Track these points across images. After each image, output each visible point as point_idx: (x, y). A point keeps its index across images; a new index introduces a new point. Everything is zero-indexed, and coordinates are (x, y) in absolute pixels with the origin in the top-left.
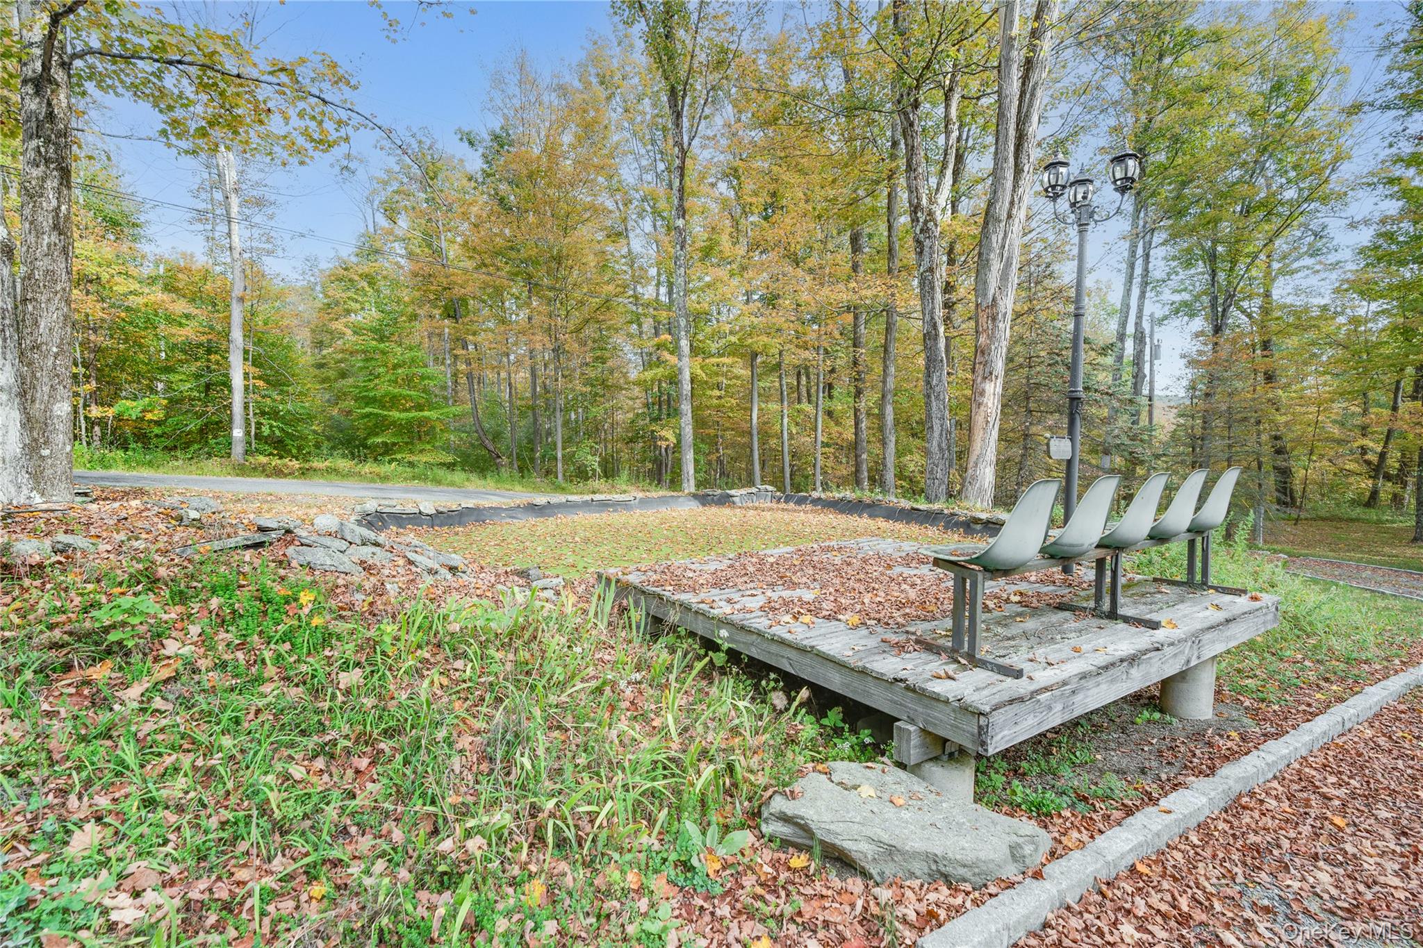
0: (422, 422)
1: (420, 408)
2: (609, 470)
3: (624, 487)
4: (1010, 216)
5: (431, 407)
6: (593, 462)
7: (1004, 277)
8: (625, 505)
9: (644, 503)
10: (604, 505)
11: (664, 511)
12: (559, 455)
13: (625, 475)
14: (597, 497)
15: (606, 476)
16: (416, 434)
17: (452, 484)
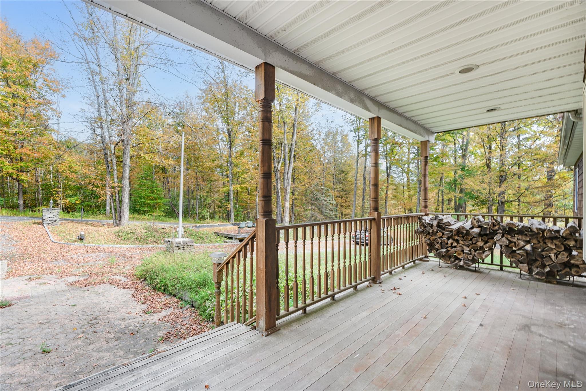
0: (157, 203)
1: (155, 199)
2: (212, 216)
3: (217, 222)
4: (288, 172)
5: (159, 199)
6: (207, 215)
7: (288, 183)
8: (216, 226)
9: (221, 225)
10: (212, 226)
11: (225, 227)
12: (197, 213)
13: (217, 218)
14: (210, 224)
15: (211, 218)
16: (155, 207)
17: (167, 221)
